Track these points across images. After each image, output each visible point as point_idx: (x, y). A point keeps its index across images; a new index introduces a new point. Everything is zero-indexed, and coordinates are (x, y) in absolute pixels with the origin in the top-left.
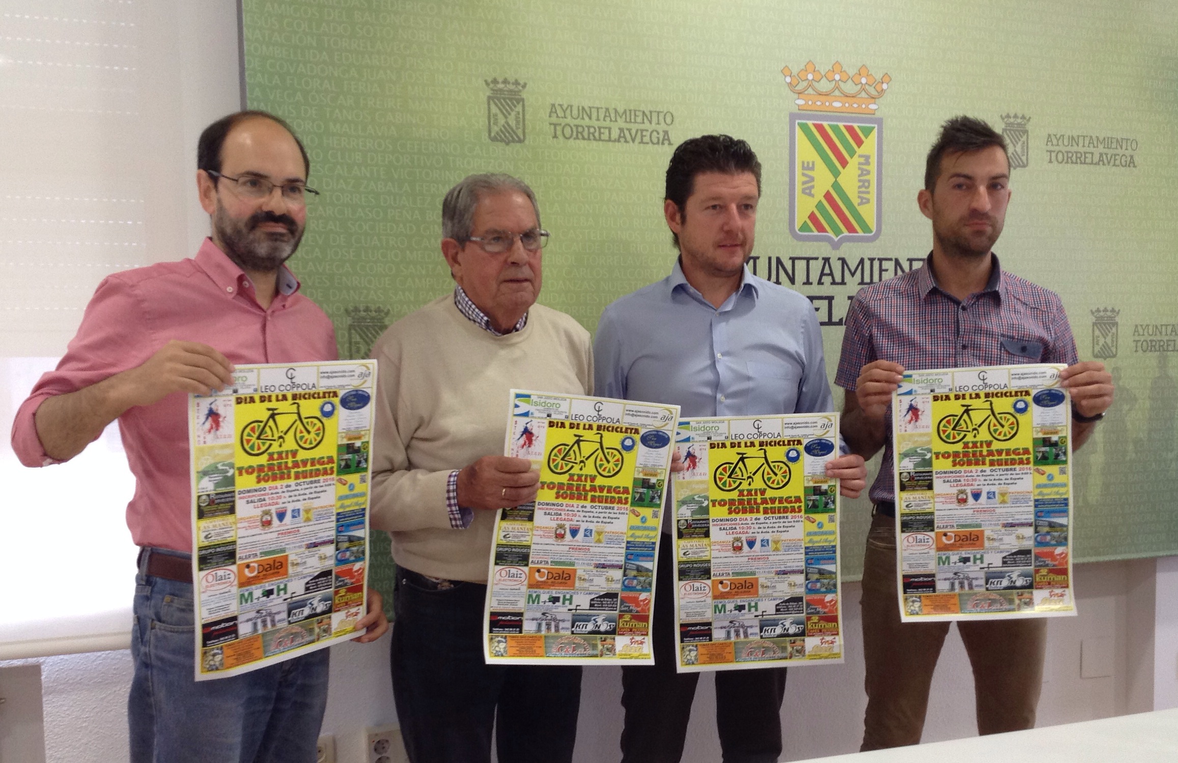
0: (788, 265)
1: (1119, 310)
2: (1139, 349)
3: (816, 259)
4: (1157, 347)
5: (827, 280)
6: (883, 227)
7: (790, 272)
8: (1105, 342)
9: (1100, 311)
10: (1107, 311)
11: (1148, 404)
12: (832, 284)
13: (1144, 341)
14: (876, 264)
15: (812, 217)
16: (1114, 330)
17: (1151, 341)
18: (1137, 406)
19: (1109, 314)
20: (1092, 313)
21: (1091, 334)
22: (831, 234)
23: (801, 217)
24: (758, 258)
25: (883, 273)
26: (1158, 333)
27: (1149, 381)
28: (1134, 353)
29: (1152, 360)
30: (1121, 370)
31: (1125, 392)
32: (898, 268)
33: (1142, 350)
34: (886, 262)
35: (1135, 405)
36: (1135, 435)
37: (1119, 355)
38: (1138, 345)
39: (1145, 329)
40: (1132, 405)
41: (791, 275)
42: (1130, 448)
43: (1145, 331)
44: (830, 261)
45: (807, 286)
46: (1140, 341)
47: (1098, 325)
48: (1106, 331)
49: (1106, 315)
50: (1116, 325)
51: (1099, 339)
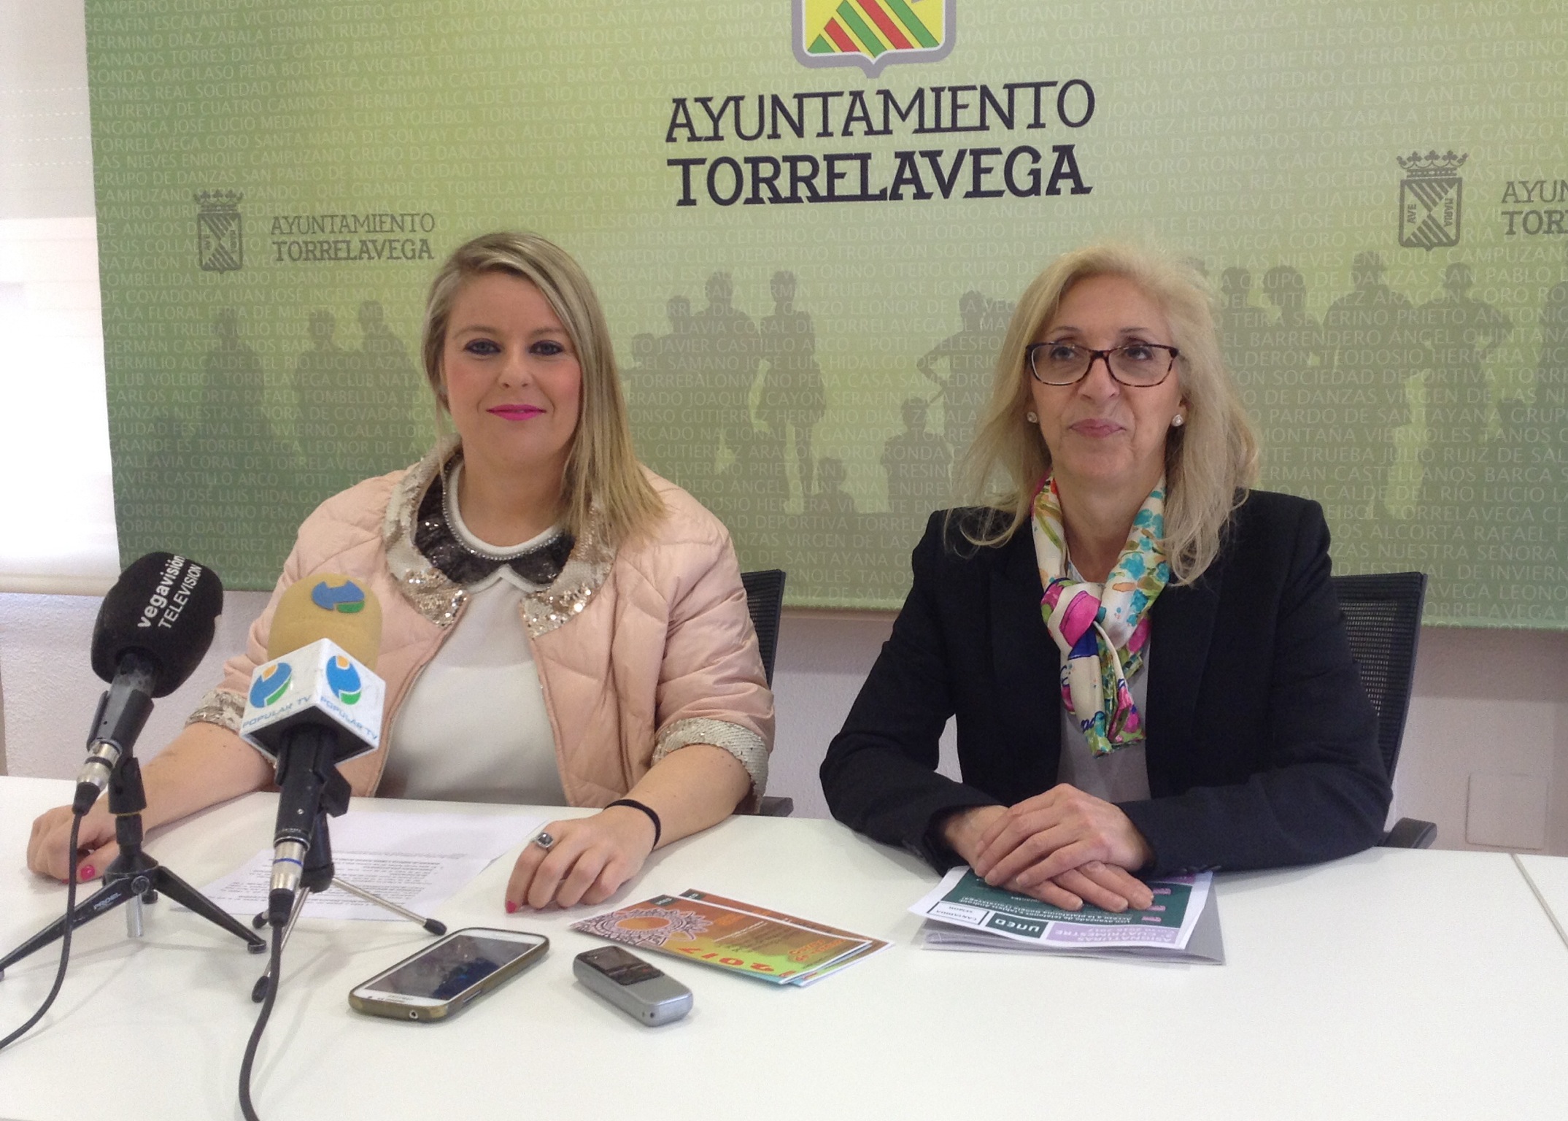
0: (792, 107)
1: (1465, 156)
2: (1519, 228)
3: (840, 94)
5: (858, 127)
6: (959, 34)
7: (795, 118)
8: (1429, 217)
9: (1419, 159)
10: (1437, 157)
11: (1538, 335)
12: (866, 133)
13: (1532, 212)
14: (946, 97)
15: (832, 28)
16: (1452, 193)
17: (1550, 213)
18: (1511, 339)
19: (1440, 163)
20: (1401, 162)
21: (1397, 201)
22: (864, 53)
23: (813, 28)
24: (742, 98)
25: (958, 110)
27: (1543, 291)
28: (1505, 237)
29: (1552, 249)
30: (1469, 269)
31: (1482, 311)
32: (987, 101)
33: (1526, 230)
34: (966, 92)
35: (1505, 336)
36: (1503, 394)
37: (1465, 241)
38: (1515, 221)
39: (1533, 189)
40: (1500, 337)
41: (797, 122)
42: (1492, 418)
43: (1533, 194)
44: (864, 96)
45: (825, 140)
46: (1522, 213)
47: (1414, 185)
48: (1433, 195)
49: (1432, 167)
50: (1456, 184)
51: (1414, 211)
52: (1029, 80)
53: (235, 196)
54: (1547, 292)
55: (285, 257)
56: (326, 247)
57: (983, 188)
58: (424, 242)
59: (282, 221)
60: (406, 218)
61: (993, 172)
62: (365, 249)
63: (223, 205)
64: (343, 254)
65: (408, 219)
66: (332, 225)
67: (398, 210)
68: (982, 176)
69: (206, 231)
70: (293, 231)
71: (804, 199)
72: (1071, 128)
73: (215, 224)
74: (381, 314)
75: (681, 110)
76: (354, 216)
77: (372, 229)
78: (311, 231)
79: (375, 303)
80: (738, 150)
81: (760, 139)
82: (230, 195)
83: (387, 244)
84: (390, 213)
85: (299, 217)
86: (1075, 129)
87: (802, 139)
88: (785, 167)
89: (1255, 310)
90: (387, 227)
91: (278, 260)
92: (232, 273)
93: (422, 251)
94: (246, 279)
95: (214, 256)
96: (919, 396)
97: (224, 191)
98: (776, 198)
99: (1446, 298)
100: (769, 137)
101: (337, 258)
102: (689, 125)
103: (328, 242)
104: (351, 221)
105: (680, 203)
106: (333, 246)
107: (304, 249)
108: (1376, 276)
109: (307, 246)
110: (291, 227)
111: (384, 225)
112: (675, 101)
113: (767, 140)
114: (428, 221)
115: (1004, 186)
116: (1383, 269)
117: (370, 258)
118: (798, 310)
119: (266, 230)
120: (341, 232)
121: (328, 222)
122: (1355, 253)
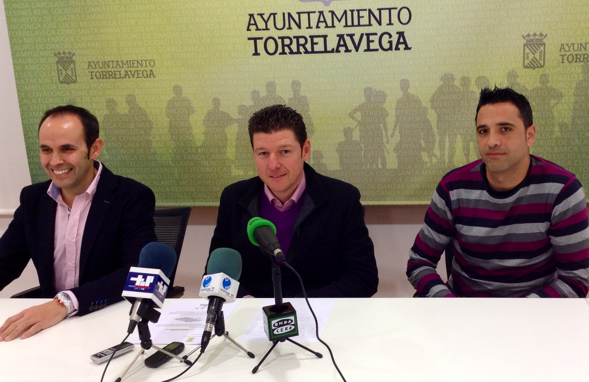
0: (296, 17)
1: (546, 35)
2: (566, 61)
3: (314, 12)
4: (582, 60)
5: (322, 25)
7: (297, 21)
8: (534, 57)
9: (530, 36)
10: (536, 35)
11: (572, 99)
12: (325, 27)
13: (570, 55)
14: (355, 14)
16: (542, 48)
17: (576, 55)
18: (563, 101)
19: (537, 37)
20: (524, 37)
21: (522, 52)
24: (276, 14)
25: (360, 18)
26: (582, 49)
27: (574, 83)
28: (561, 64)
29: (577, 68)
30: (548, 76)
31: (553, 91)
32: (371, 15)
33: (568, 61)
34: (363, 12)
35: (561, 100)
36: (560, 121)
37: (546, 65)
38: (564, 58)
39: (571, 46)
40: (559, 100)
41: (298, 23)
42: (557, 129)
43: (570, 48)
44: (324, 13)
45: (309, 30)
46: (566, 55)
47: (528, 46)
48: (535, 49)
49: (535, 39)
50: (543, 46)
51: (529, 55)
52: (387, 7)
53: (71, 53)
54: (575, 83)
55: (94, 77)
56: (111, 73)
57: (371, 48)
58: (151, 71)
59: (92, 63)
60: (143, 61)
61: (374, 42)
62: (127, 74)
63: (67, 57)
64: (118, 76)
65: (144, 62)
66: (113, 65)
67: (140, 59)
68: (371, 43)
69: (61, 68)
70: (97, 67)
71: (303, 53)
72: (402, 25)
73: (64, 65)
74: (135, 99)
75: (252, 19)
76: (122, 61)
77: (129, 66)
78: (104, 67)
79: (132, 95)
80: (276, 34)
81: (284, 30)
82: (69, 53)
83: (136, 72)
84: (136, 60)
85: (99, 62)
86: (405, 26)
87: (301, 30)
88: (295, 41)
89: (472, 92)
90: (135, 65)
91: (91, 79)
92: (73, 84)
93: (150, 74)
94: (79, 86)
95: (65, 78)
96: (350, 126)
97: (67, 52)
98: (292, 52)
99: (540, 87)
100: (288, 29)
101: (115, 78)
102: (256, 24)
103: (111, 71)
104: (120, 63)
105: (254, 55)
106: (113, 73)
107: (102, 74)
108: (515, 79)
109: (103, 73)
110: (96, 66)
111: (134, 65)
112: (249, 15)
113: (287, 30)
114: (152, 63)
115: (379, 47)
116: (518, 76)
117: (129, 77)
118: (302, 95)
119: (86, 67)
120: (116, 67)
121: (111, 63)
122: (507, 71)
